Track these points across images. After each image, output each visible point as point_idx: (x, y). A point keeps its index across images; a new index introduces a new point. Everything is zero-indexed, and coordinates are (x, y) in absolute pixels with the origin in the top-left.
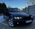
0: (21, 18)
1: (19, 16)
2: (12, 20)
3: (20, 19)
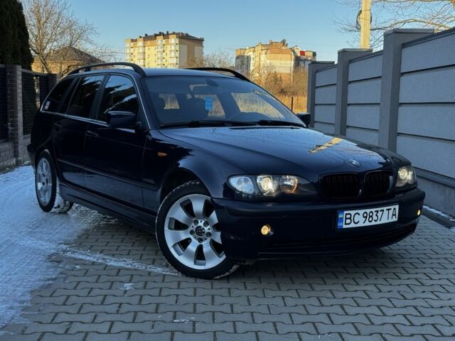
0: (292, 181)
1: (277, 167)
2: (198, 206)
3: (282, 197)
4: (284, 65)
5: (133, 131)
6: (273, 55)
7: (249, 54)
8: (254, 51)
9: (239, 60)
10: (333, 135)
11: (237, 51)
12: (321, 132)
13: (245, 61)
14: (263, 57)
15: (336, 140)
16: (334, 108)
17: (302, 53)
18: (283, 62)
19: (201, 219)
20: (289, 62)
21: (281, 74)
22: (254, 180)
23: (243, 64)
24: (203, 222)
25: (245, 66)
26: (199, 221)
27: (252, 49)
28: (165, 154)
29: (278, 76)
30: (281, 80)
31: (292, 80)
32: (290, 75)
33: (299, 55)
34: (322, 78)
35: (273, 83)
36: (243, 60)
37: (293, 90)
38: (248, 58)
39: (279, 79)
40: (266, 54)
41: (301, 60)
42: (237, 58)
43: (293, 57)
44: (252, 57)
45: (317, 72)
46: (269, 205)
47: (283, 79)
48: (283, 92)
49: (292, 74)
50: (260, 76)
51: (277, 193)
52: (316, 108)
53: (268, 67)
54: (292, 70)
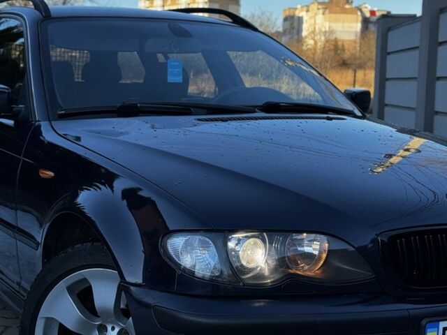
4: (348, 29)
5: (10, 122)
6: (333, 16)
7: (301, 15)
8: (308, 11)
9: (287, 23)
10: (412, 133)
11: (285, 10)
12: (392, 127)
13: (296, 24)
14: (320, 18)
15: (416, 142)
16: (414, 83)
17: (373, 13)
18: (346, 25)
19: (112, 323)
20: (354, 25)
21: (343, 41)
22: (220, 244)
23: (293, 28)
24: (117, 330)
25: (295, 31)
26: (109, 328)
27: (305, 8)
28: (52, 174)
29: (340, 43)
30: (343, 50)
31: (358, 49)
32: (355, 41)
33: (368, 15)
34: (397, 40)
35: (332, 53)
36: (293, 23)
37: (358, 62)
38: (300, 20)
39: (341, 47)
40: (324, 14)
41: (371, 22)
42: (286, 19)
43: (360, 18)
44: (305, 18)
45: (389, 29)
46: (259, 304)
47: (346, 46)
48: (344, 64)
49: (358, 41)
50: (316, 43)
51: (277, 276)
52: (388, 84)
53: (326, 32)
54: (359, 35)
